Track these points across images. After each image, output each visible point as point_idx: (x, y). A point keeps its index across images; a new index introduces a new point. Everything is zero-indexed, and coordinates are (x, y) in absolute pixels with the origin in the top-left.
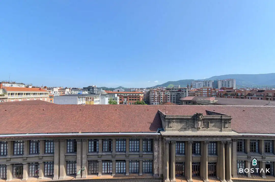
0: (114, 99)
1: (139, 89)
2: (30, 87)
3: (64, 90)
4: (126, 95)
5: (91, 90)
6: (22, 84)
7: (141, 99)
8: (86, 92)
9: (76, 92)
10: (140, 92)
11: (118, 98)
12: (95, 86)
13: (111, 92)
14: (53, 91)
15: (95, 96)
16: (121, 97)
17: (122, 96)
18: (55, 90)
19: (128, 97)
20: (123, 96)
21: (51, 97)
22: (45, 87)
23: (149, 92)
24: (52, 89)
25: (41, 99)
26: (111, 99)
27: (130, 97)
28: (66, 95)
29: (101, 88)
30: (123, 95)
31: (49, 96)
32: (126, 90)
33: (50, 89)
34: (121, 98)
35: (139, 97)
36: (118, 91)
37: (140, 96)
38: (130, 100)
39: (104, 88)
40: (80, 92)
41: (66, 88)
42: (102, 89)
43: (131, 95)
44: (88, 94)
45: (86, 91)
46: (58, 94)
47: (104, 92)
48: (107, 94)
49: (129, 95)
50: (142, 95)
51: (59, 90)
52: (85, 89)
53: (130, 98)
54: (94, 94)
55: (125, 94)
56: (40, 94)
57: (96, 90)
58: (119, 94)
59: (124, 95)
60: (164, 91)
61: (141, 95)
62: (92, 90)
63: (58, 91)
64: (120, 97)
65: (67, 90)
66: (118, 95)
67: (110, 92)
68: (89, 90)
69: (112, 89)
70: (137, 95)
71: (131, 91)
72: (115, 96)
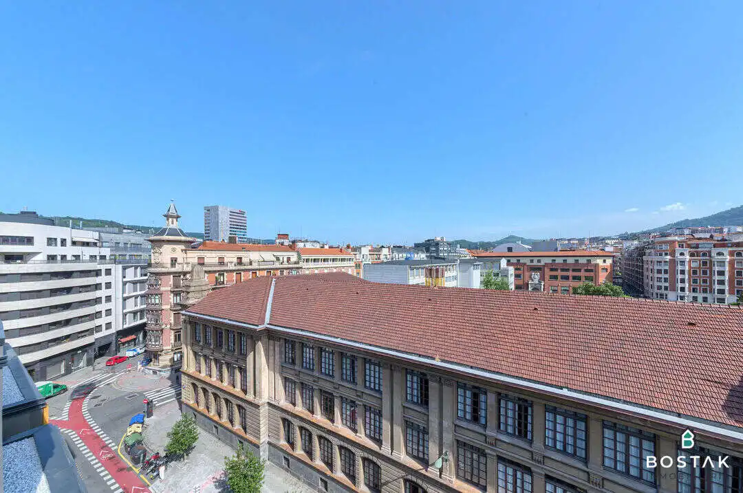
0: (497, 275)
2: (327, 247)
3: (380, 251)
4: (539, 261)
5: (432, 249)
7: (602, 278)
8: (423, 256)
9: (401, 255)
11: (511, 270)
12: (442, 238)
13: (489, 253)
14: (360, 253)
15: (446, 266)
16: (519, 267)
17: (524, 264)
18: (365, 251)
19: (547, 270)
20: (529, 263)
21: (358, 266)
22: (348, 247)
23: (641, 252)
24: (357, 249)
25: (343, 270)
26: (488, 275)
27: (552, 270)
28: (382, 263)
29: (457, 242)
30: (527, 261)
31: (354, 265)
32: (537, 245)
33: (355, 249)
34: (520, 272)
35: (592, 270)
36: (510, 249)
37: (596, 265)
38: (555, 277)
39: (464, 244)
40: (409, 255)
41: (383, 247)
42: (459, 246)
43: (560, 260)
44: (425, 259)
45: (423, 252)
46: (369, 260)
47: (466, 254)
48: (477, 260)
49: (549, 261)
50: (604, 261)
51: (370, 251)
52: (418, 247)
53: (554, 273)
54: (441, 259)
55: (535, 260)
56: (333, 260)
57: (445, 249)
58: (515, 260)
59: (532, 261)
61: (599, 261)
62: (434, 249)
63: (368, 253)
64: (516, 269)
65: (385, 251)
66: (509, 263)
67: (482, 253)
68: (428, 250)
71: (556, 250)
72: (502, 266)
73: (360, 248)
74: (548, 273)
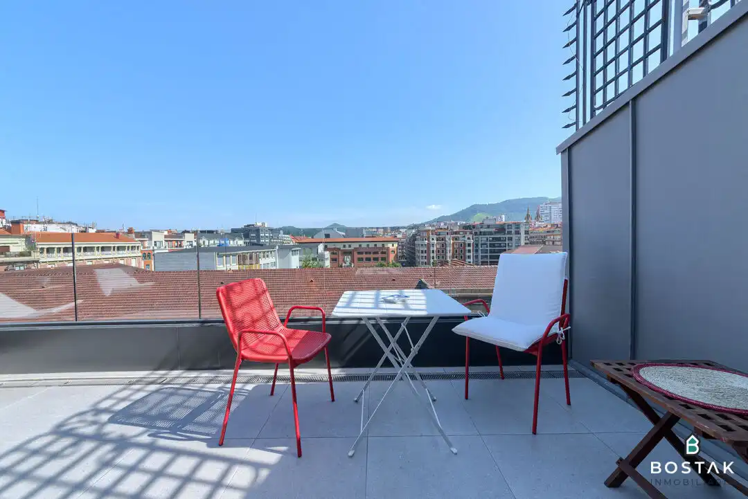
0: (314, 259)
1: (389, 231)
2: (92, 231)
3: (181, 237)
4: (350, 246)
5: (252, 235)
6: (70, 223)
7: (392, 257)
8: (241, 242)
9: (212, 242)
10: (388, 237)
11: (327, 254)
12: (263, 224)
13: (310, 239)
14: (151, 239)
15: (264, 252)
16: (334, 252)
17: (339, 249)
18: (156, 237)
19: (355, 253)
20: (342, 249)
21: (146, 256)
22: (130, 231)
23: (414, 238)
24: (148, 234)
25: (122, 262)
26: (307, 260)
27: (359, 253)
28: (187, 251)
29: (281, 229)
30: (340, 246)
31: (140, 254)
32: (350, 232)
33: (141, 235)
34: (334, 256)
35: (385, 252)
36: (327, 236)
37: (388, 248)
38: (362, 259)
39: (287, 231)
40: (223, 242)
41: (186, 232)
42: (282, 232)
43: (364, 245)
44: (243, 245)
45: (240, 238)
46: (165, 248)
47: (289, 240)
48: (297, 246)
49: (357, 245)
50: (393, 245)
51: (166, 237)
52: (235, 233)
53: (361, 256)
54: (262, 245)
55: (347, 245)
57: (266, 235)
58: (330, 246)
59: (344, 246)
60: (456, 233)
61: (390, 245)
62: (254, 235)
63: (163, 239)
65: (190, 237)
66: (326, 248)
67: (305, 239)
68: (247, 236)
69: (311, 232)
70: (379, 245)
71: (363, 236)
72: (319, 251)
73: (150, 233)
74: (356, 256)
